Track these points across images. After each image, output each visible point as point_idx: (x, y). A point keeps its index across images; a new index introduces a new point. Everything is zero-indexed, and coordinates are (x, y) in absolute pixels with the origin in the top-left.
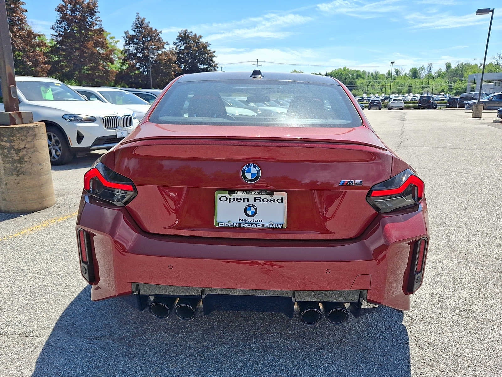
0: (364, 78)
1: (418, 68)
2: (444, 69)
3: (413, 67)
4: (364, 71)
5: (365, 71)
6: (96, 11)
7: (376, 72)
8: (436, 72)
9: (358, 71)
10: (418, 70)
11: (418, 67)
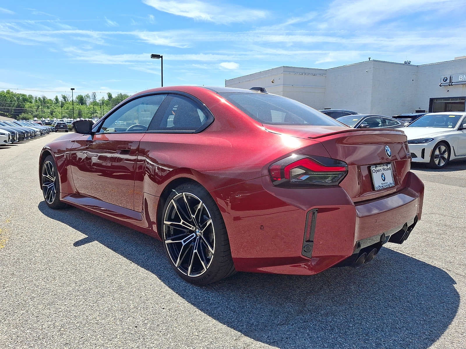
0: (31, 102)
1: (84, 96)
2: (106, 98)
3: (79, 95)
4: (30, 95)
5: (32, 96)
7: (43, 97)
8: (100, 100)
9: (23, 95)
10: (84, 97)
11: (83, 94)
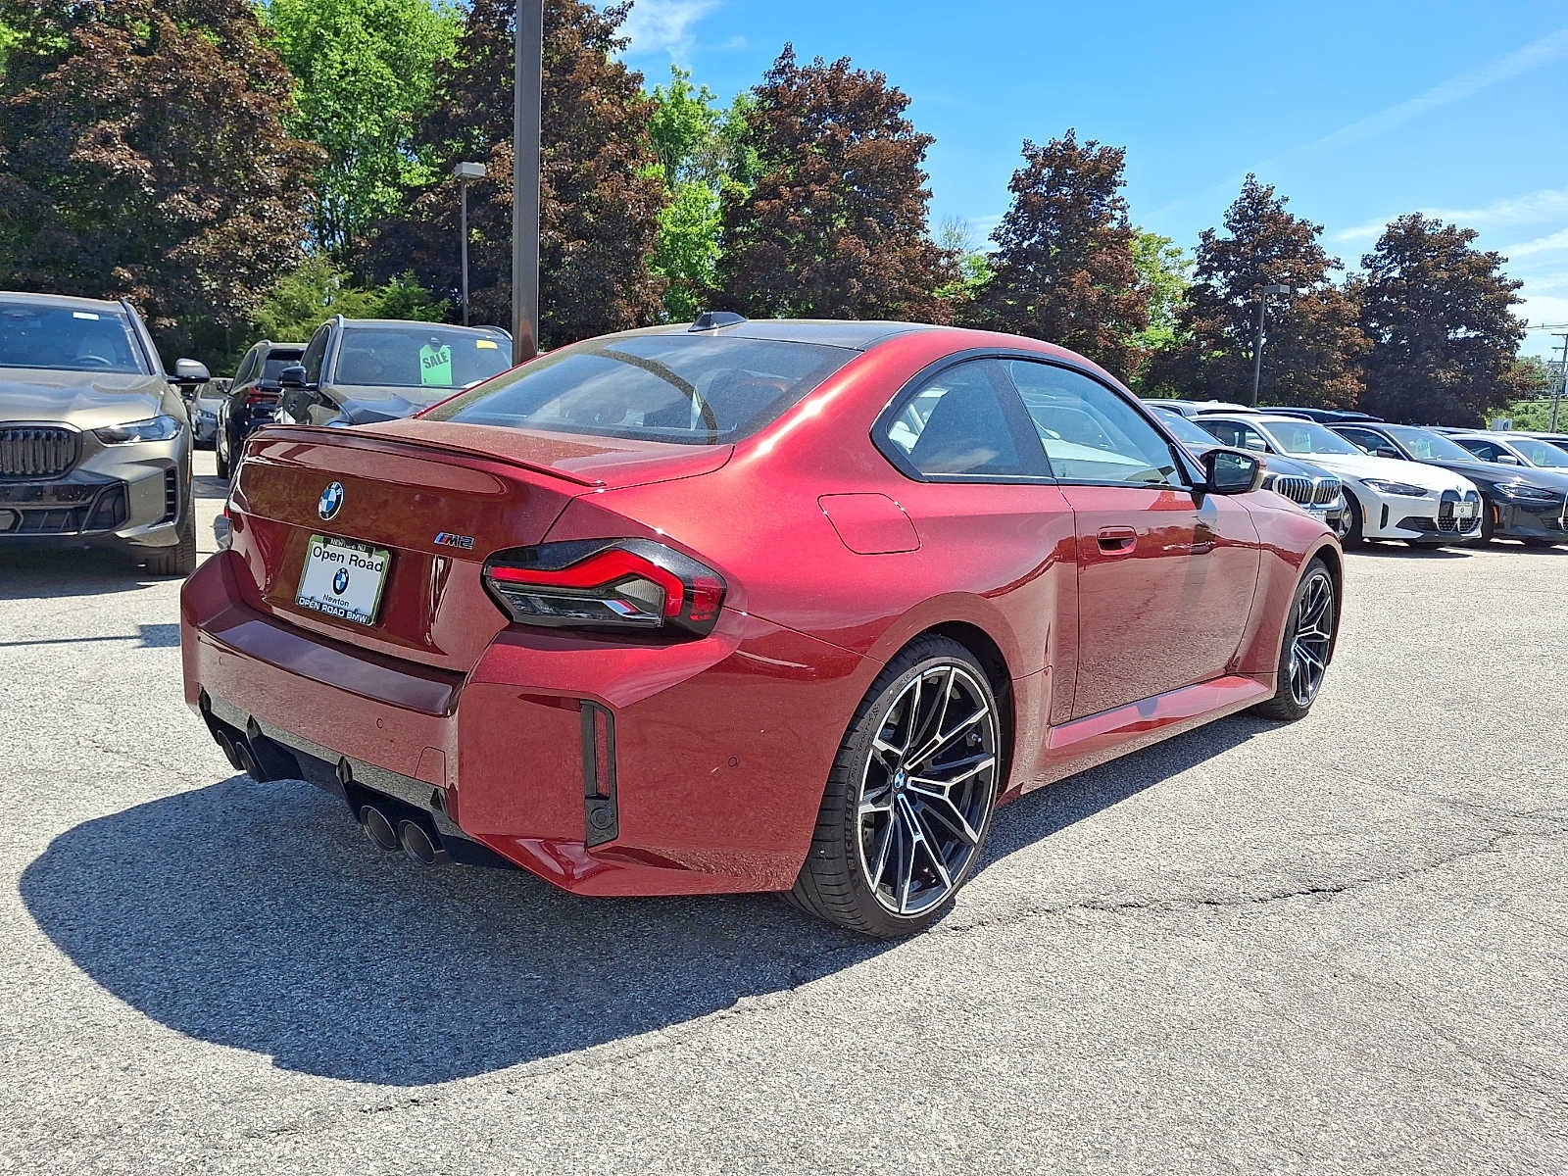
6: (1117, 179)
